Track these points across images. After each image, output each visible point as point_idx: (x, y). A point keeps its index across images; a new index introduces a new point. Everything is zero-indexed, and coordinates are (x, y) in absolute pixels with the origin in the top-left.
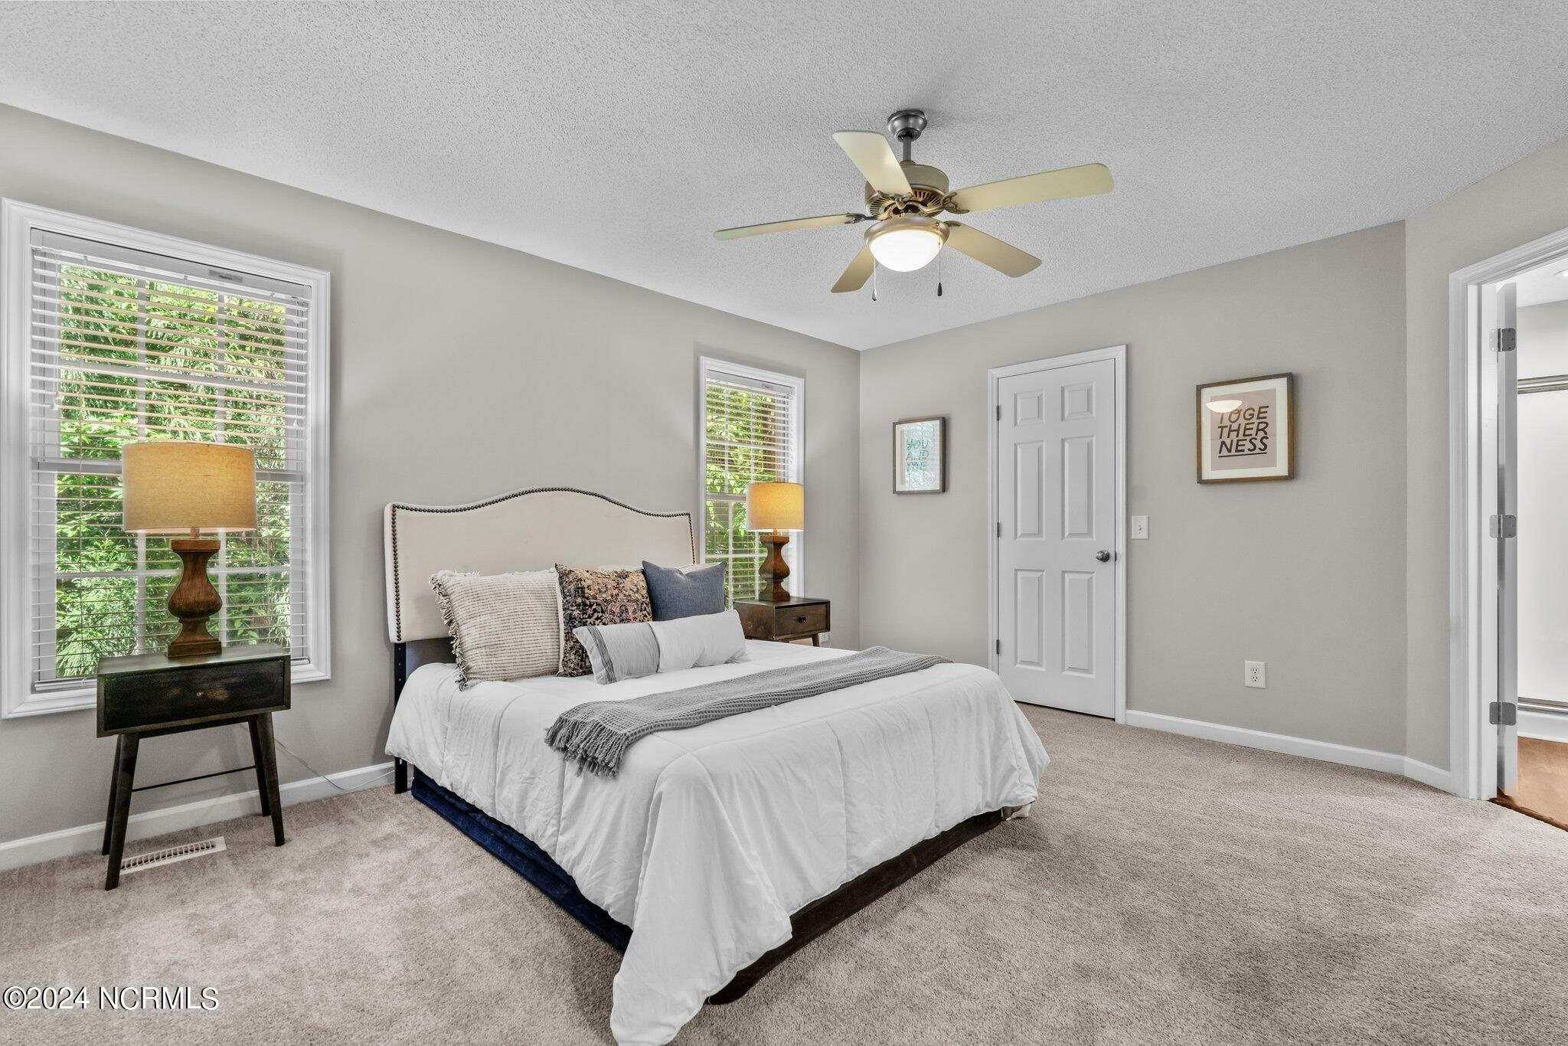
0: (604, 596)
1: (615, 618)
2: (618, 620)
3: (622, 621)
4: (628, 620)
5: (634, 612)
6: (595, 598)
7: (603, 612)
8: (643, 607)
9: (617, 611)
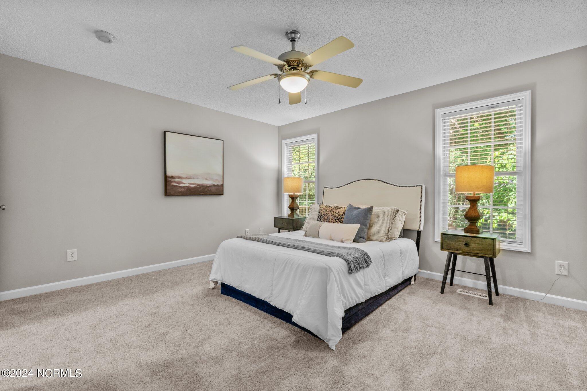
0: (324, 213)
1: (325, 220)
2: (325, 221)
3: (327, 221)
4: (329, 222)
5: (332, 219)
6: (322, 213)
7: (322, 218)
8: (337, 219)
9: (326, 218)
